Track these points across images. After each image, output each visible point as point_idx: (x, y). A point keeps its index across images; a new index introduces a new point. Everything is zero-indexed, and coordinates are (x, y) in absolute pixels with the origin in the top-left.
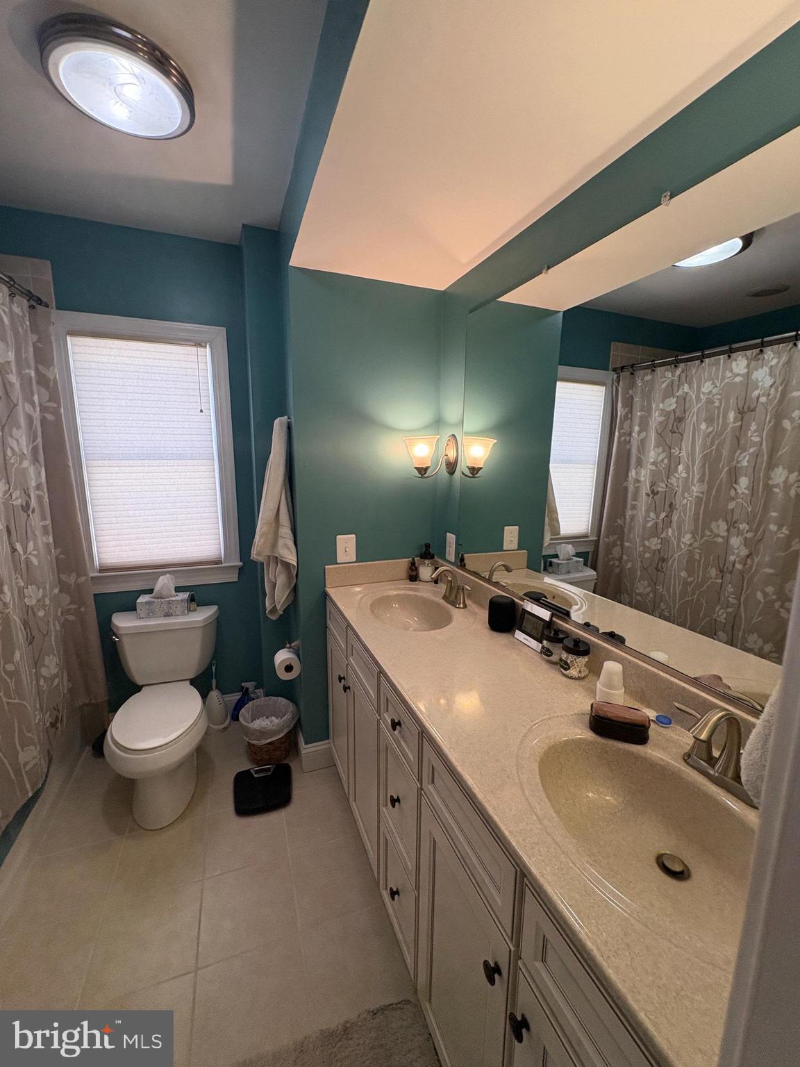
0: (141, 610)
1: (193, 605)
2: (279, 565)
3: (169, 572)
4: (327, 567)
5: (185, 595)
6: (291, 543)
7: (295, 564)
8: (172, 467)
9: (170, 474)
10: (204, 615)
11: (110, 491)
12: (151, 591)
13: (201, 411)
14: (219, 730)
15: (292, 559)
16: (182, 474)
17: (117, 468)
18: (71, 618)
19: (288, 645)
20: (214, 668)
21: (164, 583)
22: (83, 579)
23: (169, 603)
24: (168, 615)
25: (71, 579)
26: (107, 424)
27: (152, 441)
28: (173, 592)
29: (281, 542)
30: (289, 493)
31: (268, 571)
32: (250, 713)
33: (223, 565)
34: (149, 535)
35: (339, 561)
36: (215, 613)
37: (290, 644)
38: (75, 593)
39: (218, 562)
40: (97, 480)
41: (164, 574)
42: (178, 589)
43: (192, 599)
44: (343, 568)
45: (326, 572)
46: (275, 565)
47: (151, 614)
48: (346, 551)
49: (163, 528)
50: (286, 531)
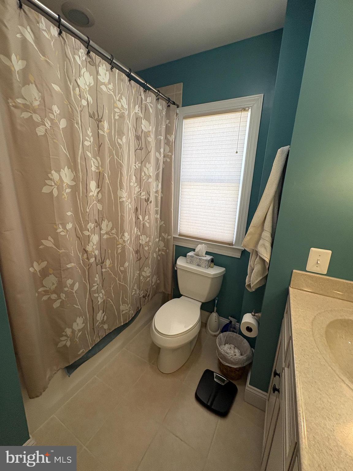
0: (188, 259)
1: (212, 265)
2: (258, 257)
3: (204, 243)
4: (294, 271)
5: (209, 258)
6: (268, 245)
7: (268, 262)
8: (216, 187)
9: (215, 191)
10: (216, 271)
11: (188, 197)
12: (194, 250)
13: (237, 152)
14: (212, 335)
15: (266, 256)
16: (221, 191)
17: (193, 186)
18: (163, 253)
19: (253, 313)
20: (216, 301)
21: (201, 248)
22: (169, 237)
23: (200, 259)
24: (198, 265)
25: (166, 236)
26: (192, 164)
27: (210, 172)
28: (204, 255)
29: (261, 242)
30: (276, 207)
31: (251, 259)
32: (225, 338)
33: (234, 247)
34: (200, 222)
35: (307, 269)
36: (222, 272)
37: (255, 313)
38: (167, 242)
39: (231, 244)
40: (184, 192)
41: (201, 243)
42: (207, 253)
43: (212, 261)
44: (310, 276)
45: (293, 275)
46: (256, 257)
47: (191, 262)
48: (317, 263)
49: (207, 220)
50: (267, 235)
